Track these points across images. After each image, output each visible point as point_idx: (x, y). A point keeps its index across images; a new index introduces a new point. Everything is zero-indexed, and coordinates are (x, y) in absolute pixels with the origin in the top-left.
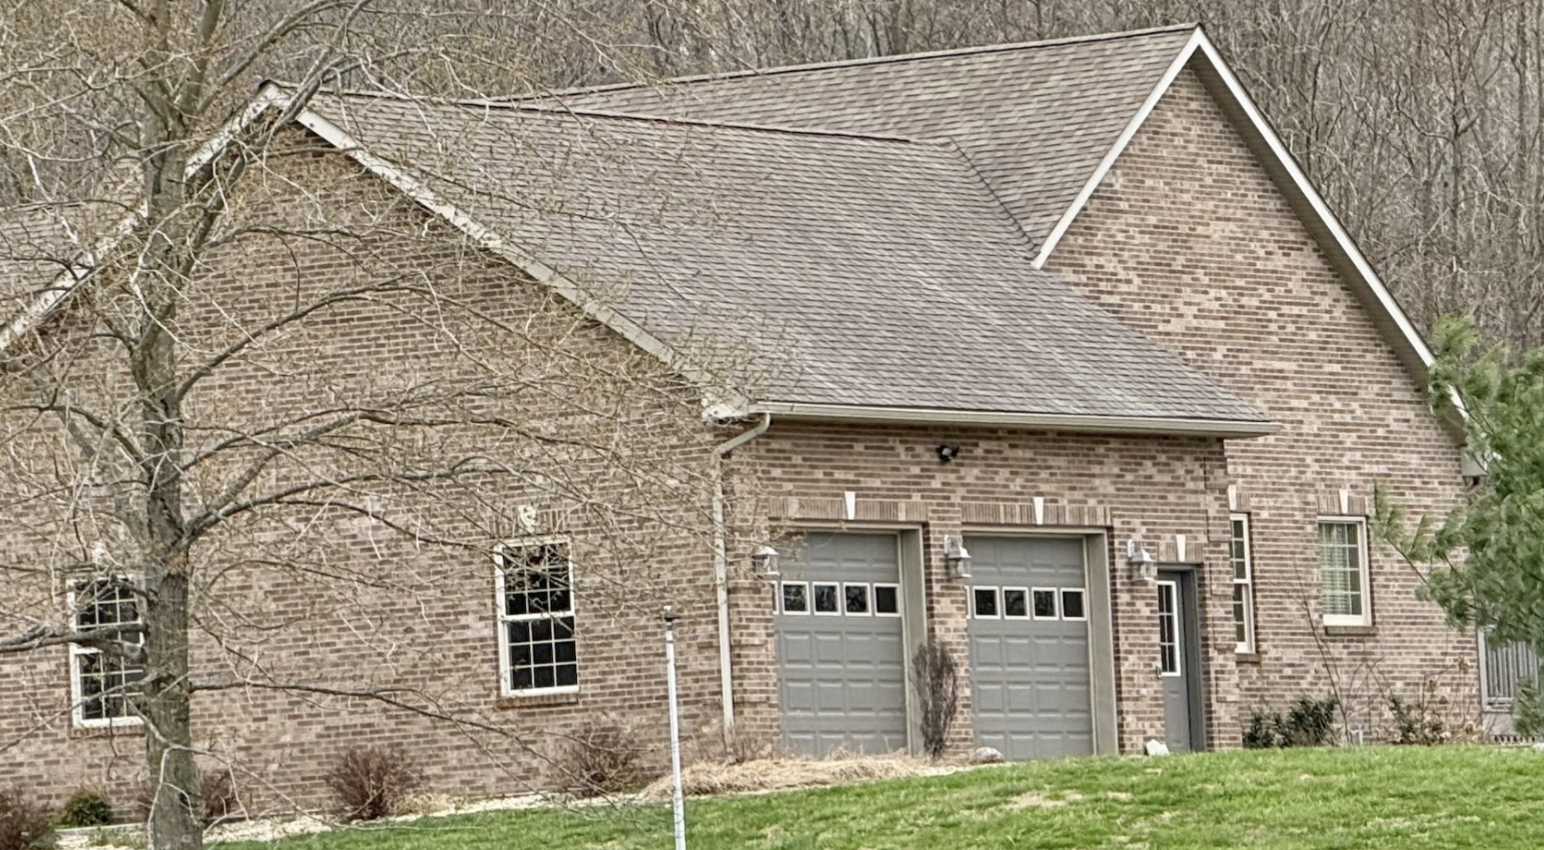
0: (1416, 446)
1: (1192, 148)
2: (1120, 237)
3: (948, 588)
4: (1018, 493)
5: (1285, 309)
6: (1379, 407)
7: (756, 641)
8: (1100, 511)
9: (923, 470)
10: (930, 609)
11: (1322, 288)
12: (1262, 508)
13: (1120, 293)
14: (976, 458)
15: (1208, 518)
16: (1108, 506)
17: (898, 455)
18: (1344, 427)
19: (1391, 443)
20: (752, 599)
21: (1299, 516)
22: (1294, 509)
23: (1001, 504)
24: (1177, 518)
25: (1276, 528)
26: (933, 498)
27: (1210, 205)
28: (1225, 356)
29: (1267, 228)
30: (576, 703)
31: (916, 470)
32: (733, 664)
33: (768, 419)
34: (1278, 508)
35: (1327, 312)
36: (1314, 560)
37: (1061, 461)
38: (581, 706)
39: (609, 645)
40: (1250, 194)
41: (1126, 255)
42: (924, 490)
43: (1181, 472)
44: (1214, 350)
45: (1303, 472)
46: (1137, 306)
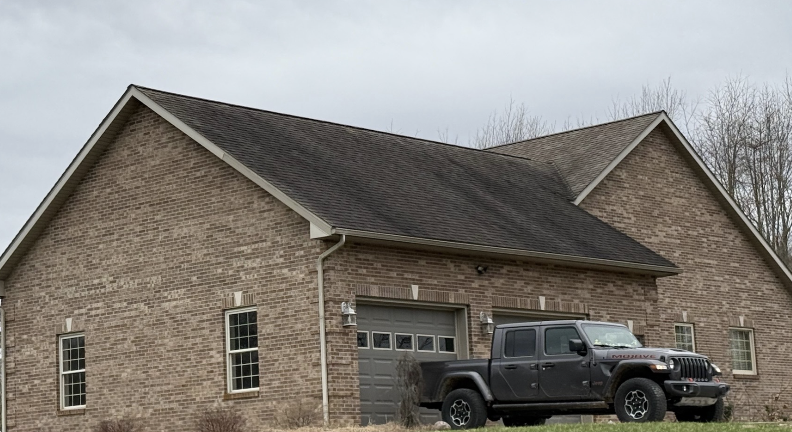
0: (777, 301)
1: (662, 165)
2: (625, 199)
3: (482, 339)
4: (529, 294)
5: (711, 238)
6: (759, 283)
7: (344, 362)
8: (581, 306)
9: (466, 277)
10: (471, 350)
11: (729, 231)
12: (700, 322)
13: (625, 223)
14: (502, 274)
15: (646, 314)
16: (586, 304)
17: (450, 269)
18: (741, 290)
19: (764, 298)
20: (343, 339)
21: (719, 326)
22: (717, 323)
23: (518, 299)
24: (628, 312)
25: (708, 331)
26: (473, 292)
27: (672, 190)
28: (680, 255)
29: (702, 203)
30: (258, 397)
31: (462, 277)
32: (328, 374)
33: (344, 238)
34: (709, 322)
35: (732, 241)
36: (727, 346)
37: (558, 280)
38: (260, 398)
39: (273, 365)
40: (692, 188)
41: (628, 207)
42: (467, 288)
43: (631, 291)
44: (675, 252)
45: (721, 308)
46: (633, 230)
